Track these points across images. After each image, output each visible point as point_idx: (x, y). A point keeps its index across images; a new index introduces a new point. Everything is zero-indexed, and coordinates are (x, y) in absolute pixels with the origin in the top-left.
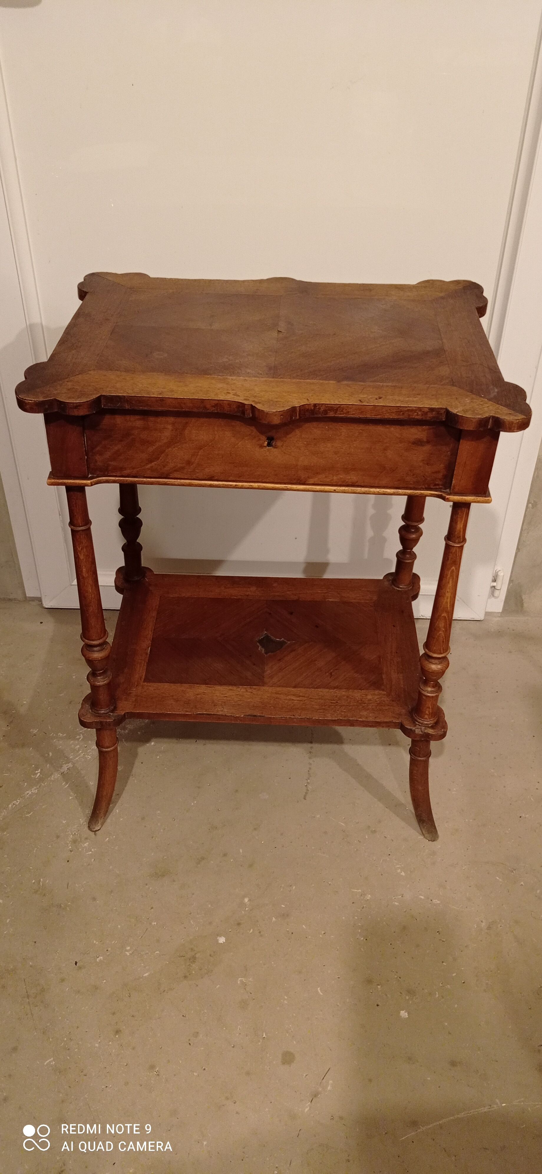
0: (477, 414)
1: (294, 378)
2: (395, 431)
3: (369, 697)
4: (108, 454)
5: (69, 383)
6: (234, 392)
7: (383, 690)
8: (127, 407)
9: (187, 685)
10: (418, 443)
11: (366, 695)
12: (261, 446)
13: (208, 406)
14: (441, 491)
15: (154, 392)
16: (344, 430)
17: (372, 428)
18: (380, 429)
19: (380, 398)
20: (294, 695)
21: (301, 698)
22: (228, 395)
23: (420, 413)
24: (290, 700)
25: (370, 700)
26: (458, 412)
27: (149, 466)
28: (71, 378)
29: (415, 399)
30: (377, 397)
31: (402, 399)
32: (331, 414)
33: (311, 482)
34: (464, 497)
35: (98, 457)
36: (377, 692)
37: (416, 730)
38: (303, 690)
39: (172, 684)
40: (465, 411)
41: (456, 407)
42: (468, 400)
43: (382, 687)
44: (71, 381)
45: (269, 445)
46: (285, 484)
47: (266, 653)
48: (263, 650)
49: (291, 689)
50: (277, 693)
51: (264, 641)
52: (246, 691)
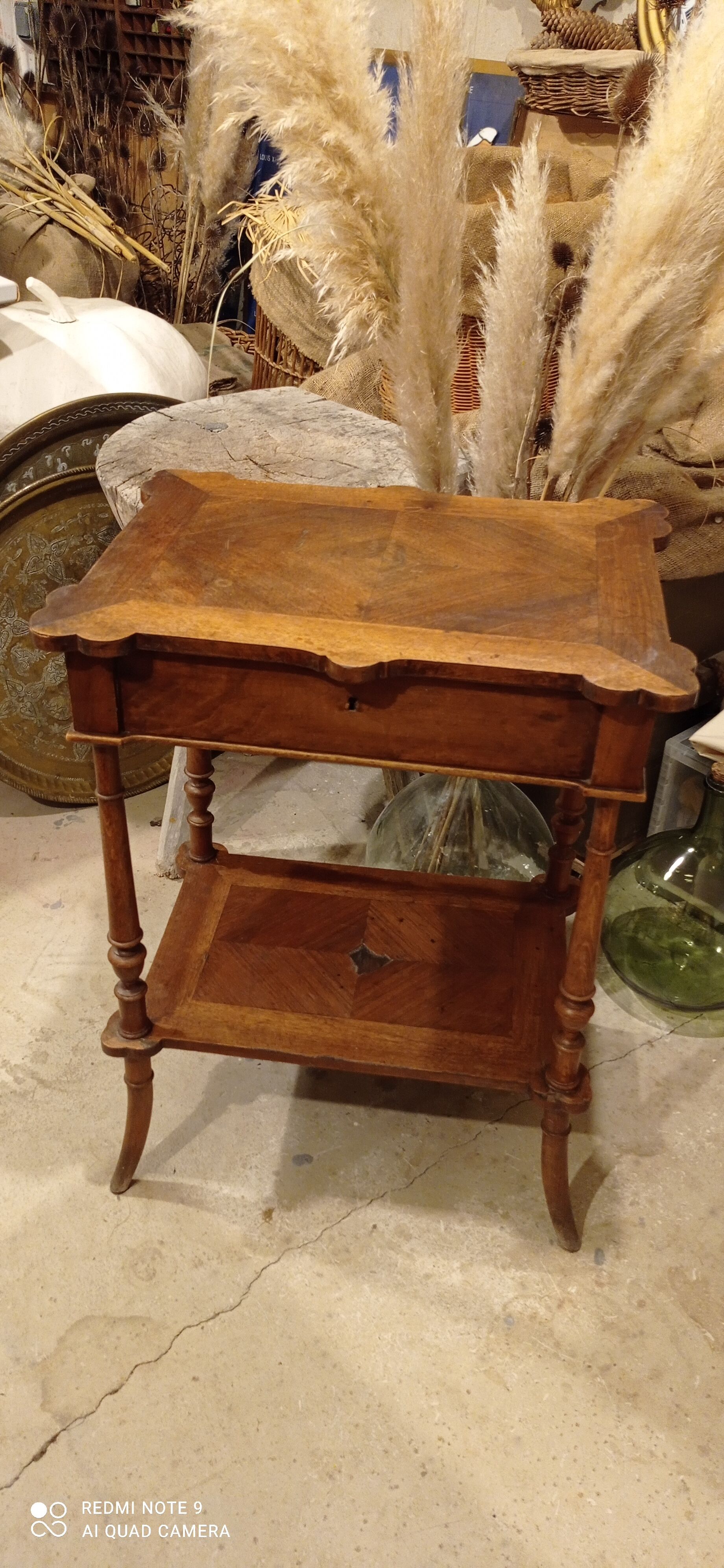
0: (623, 686)
1: (390, 623)
2: (516, 700)
3: (490, 1045)
4: (144, 708)
5: (100, 615)
6: (307, 637)
7: (510, 1037)
8: (169, 649)
9: (247, 1009)
10: (547, 717)
11: (487, 1042)
12: (341, 708)
13: (271, 655)
14: (577, 782)
15: (204, 633)
16: (449, 695)
17: (485, 695)
18: (496, 696)
19: (497, 656)
20: (388, 1034)
21: (397, 1039)
22: (299, 641)
23: (547, 679)
24: (381, 1040)
25: (491, 1049)
26: (597, 681)
27: (198, 724)
28: (103, 609)
29: (543, 660)
30: (492, 654)
31: (525, 658)
32: (430, 674)
33: (408, 756)
34: (609, 792)
35: (133, 710)
36: (501, 1039)
37: (549, 1096)
38: (401, 1027)
39: (229, 1006)
40: (607, 681)
41: (596, 674)
42: (613, 666)
43: (511, 1033)
44: (102, 612)
45: (352, 707)
46: (372, 758)
47: (359, 972)
48: (356, 968)
49: (386, 1025)
50: (366, 1029)
51: (360, 956)
52: (326, 1023)
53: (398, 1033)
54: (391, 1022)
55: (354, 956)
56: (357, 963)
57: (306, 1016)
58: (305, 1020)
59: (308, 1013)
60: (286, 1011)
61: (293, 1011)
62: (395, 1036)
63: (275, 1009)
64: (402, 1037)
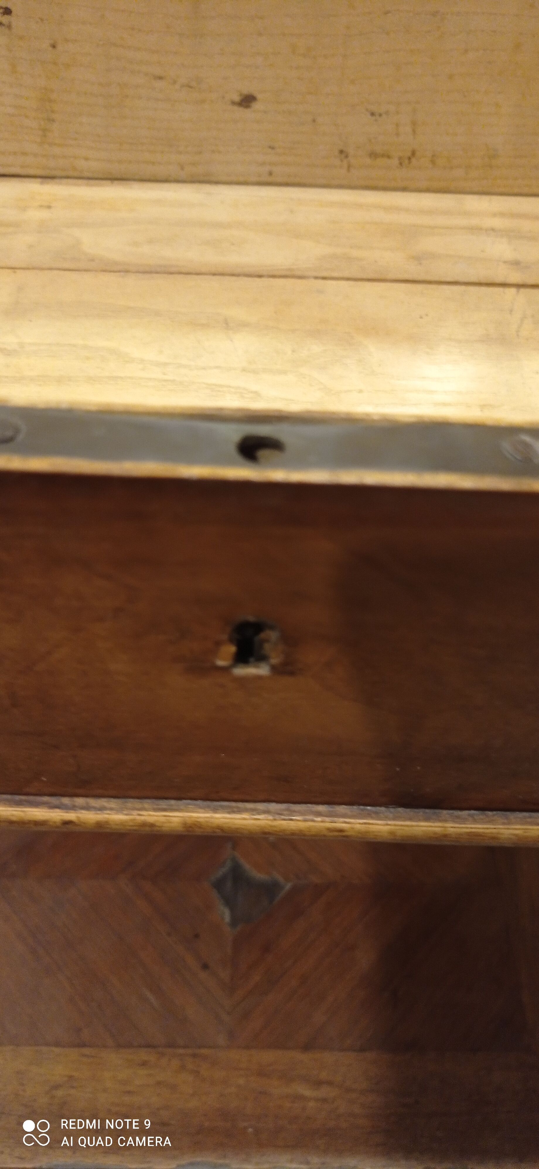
7: (526, 1051)
36: (511, 1058)
43: (524, 1039)
47: (234, 923)
48: (227, 915)
49: (299, 1056)
50: (262, 1073)
51: (229, 884)
52: (183, 1068)
53: (324, 1075)
54: (307, 1047)
55: (219, 885)
56: (228, 902)
57: (144, 1055)
58: (144, 1064)
59: (148, 1046)
60: (105, 1046)
61: (119, 1046)
62: (319, 1084)
63: (83, 1045)
64: (330, 1083)
